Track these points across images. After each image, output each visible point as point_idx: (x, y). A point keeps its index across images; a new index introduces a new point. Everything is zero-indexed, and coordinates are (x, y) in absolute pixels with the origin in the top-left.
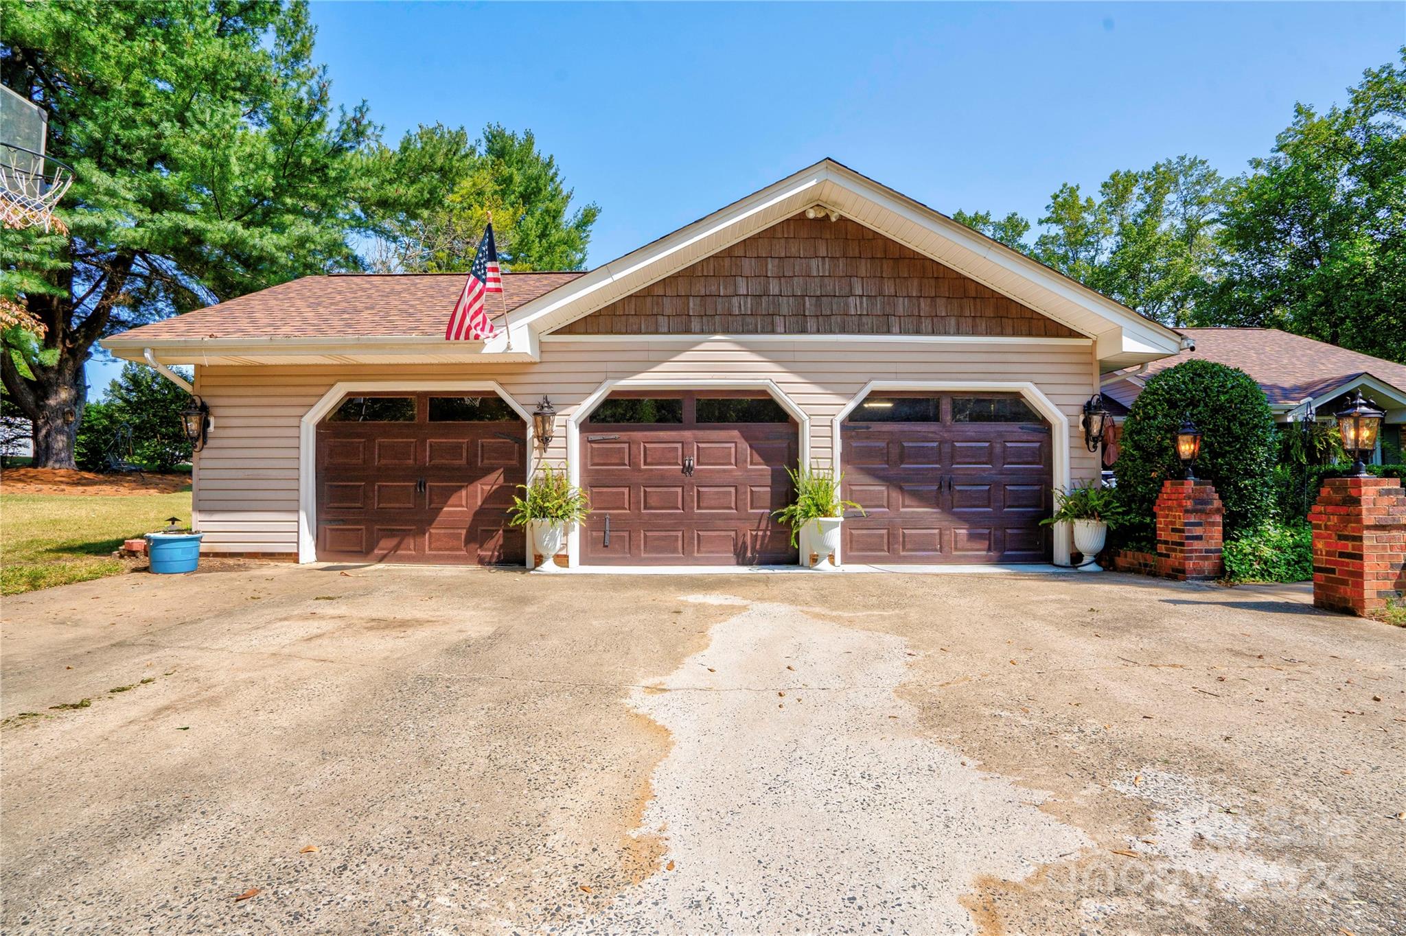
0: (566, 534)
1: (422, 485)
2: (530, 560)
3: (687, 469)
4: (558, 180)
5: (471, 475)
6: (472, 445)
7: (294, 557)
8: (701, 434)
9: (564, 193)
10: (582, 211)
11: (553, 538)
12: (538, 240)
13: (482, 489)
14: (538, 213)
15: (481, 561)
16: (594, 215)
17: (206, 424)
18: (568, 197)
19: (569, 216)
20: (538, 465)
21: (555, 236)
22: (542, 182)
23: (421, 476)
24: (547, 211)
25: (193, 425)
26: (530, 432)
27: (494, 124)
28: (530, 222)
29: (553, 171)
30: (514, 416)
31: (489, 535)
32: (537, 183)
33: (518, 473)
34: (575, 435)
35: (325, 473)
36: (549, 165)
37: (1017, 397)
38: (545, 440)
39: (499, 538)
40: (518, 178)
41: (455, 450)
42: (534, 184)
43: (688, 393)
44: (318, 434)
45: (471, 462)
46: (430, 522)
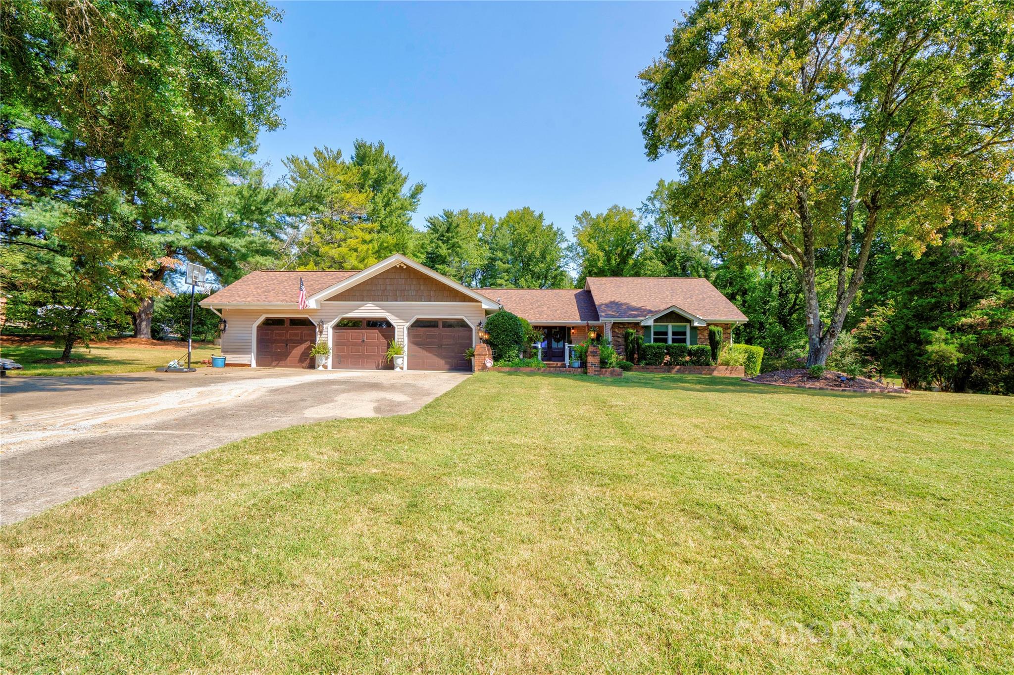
0: (326, 359)
1: (287, 345)
2: (316, 366)
3: (363, 341)
4: (398, 169)
5: (301, 342)
6: (302, 333)
7: (249, 365)
8: (367, 331)
9: (403, 176)
10: (414, 186)
11: (321, 360)
12: (383, 209)
13: (303, 347)
14: (384, 193)
15: (303, 368)
16: (421, 189)
17: (225, 326)
18: (406, 178)
19: (405, 191)
20: (319, 339)
21: (395, 204)
22: (387, 173)
23: (287, 342)
24: (390, 190)
25: (223, 327)
26: (317, 330)
27: (360, 140)
28: (379, 199)
29: (395, 165)
30: (313, 324)
31: (305, 360)
32: (384, 173)
33: (314, 341)
34: (331, 331)
35: (260, 341)
36: (393, 161)
37: (462, 320)
38: (321, 332)
39: (308, 361)
40: (372, 172)
41: (296, 335)
42: (382, 175)
43: (364, 319)
44: (258, 330)
45: (301, 339)
46: (288, 356)
